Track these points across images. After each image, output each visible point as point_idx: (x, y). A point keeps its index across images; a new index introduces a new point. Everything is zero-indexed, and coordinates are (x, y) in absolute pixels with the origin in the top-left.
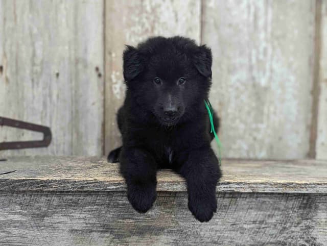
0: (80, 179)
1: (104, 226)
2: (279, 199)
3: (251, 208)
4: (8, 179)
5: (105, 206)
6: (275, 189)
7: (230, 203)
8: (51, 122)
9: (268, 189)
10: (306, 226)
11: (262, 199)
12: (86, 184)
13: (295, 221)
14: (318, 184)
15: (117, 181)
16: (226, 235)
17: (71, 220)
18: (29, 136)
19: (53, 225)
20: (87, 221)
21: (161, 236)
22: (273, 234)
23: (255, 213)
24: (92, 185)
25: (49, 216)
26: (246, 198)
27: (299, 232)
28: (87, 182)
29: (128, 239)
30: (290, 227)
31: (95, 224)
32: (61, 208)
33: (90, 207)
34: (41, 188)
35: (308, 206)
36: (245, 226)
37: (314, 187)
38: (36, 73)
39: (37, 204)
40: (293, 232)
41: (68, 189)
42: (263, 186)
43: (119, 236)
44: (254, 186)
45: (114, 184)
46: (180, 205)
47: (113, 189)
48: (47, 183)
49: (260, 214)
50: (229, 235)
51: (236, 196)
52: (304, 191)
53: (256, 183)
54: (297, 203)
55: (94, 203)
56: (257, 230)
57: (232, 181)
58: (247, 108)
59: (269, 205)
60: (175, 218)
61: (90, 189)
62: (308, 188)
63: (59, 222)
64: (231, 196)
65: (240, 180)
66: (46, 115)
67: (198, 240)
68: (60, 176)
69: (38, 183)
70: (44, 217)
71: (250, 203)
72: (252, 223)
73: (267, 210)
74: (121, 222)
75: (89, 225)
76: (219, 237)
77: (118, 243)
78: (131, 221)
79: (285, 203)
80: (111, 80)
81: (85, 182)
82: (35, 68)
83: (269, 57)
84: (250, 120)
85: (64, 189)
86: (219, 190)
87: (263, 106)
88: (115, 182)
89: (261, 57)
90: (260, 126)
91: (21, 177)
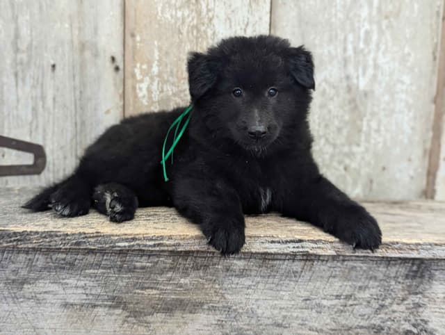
0: (74, 231)
1: (114, 299)
2: (376, 264)
3: (334, 277)
5: (116, 269)
7: (303, 269)
8: (44, 139)
10: (414, 304)
11: (351, 264)
12: (84, 238)
13: (399, 296)
14: (436, 245)
15: (131, 235)
16: (295, 315)
17: (64, 289)
18: (12, 158)
19: (38, 296)
20: (88, 292)
21: (198, 314)
22: (364, 315)
23: (340, 284)
24: (92, 240)
25: (31, 282)
26: (327, 261)
27: (403, 312)
28: (86, 236)
29: (149, 318)
30: (391, 304)
31: (99, 295)
32: (48, 272)
33: (92, 271)
34: (15, 243)
35: (419, 275)
36: (325, 302)
37: (430, 249)
38: (21, 63)
39: (13, 266)
40: (394, 312)
41: (56, 245)
43: (136, 313)
44: (339, 245)
45: (126, 240)
46: (228, 270)
47: (125, 247)
48: (24, 236)
49: (346, 286)
50: (300, 315)
51: (313, 258)
52: (414, 255)
54: (403, 270)
55: (98, 266)
56: (342, 308)
57: (306, 238)
58: (336, 123)
59: (361, 273)
60: (220, 289)
61: (89, 247)
62: (420, 250)
63: (46, 292)
64: (305, 258)
66: (37, 127)
67: (253, 321)
68: (45, 225)
69: (9, 236)
70: (23, 283)
71: (332, 269)
72: (334, 298)
73: (357, 279)
74: (139, 294)
75: (91, 297)
76: (285, 317)
77: (134, 324)
78: (155, 292)
79: (384, 270)
80: (134, 76)
81: (83, 236)
82: (19, 56)
83: (373, 46)
84: (341, 140)
85: (50, 246)
86: (286, 251)
87: (362, 120)
88: (126, 237)
89: (362, 45)
90: (355, 149)
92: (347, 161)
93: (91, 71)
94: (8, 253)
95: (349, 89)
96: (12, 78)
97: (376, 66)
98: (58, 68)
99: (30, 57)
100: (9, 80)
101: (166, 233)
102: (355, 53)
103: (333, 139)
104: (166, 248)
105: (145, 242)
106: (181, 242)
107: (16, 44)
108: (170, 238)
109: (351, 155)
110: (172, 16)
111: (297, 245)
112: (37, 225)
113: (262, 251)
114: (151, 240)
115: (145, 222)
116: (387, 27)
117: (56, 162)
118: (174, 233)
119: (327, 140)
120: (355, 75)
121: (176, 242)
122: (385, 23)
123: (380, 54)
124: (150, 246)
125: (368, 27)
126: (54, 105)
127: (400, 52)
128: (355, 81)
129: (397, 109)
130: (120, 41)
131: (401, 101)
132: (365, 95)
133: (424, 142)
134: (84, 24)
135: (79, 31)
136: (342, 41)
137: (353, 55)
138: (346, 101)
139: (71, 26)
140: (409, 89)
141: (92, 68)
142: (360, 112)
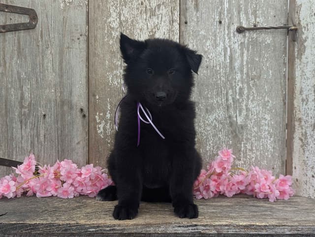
0: (64, 223)
6: (237, 230)
9: (231, 230)
12: (69, 227)
14: (277, 226)
15: (96, 224)
24: (74, 228)
28: (70, 225)
34: (30, 231)
37: (273, 229)
38: (24, 115)
41: (53, 231)
42: (226, 228)
44: (219, 227)
47: (93, 231)
48: (35, 227)
51: (205, 235)
52: (264, 232)
53: (221, 225)
57: (199, 224)
61: (72, 232)
62: (268, 230)
65: (207, 222)
68: (47, 220)
69: (27, 226)
80: (95, 120)
81: (69, 225)
82: (23, 110)
83: (245, 97)
85: (50, 232)
86: (187, 232)
87: (240, 144)
88: (94, 225)
89: (238, 97)
91: (12, 221)
93: (68, 118)
95: (231, 124)
96: (19, 123)
97: (248, 109)
98: (47, 117)
99: (30, 110)
100: (16, 125)
101: (117, 222)
102: (234, 102)
104: (117, 232)
105: (104, 228)
106: (126, 228)
107: (22, 102)
108: (119, 226)
110: (118, 83)
111: (195, 228)
112: (42, 220)
113: (173, 232)
114: (108, 227)
115: (104, 216)
116: (253, 85)
118: (121, 222)
120: (234, 116)
121: (123, 228)
123: (250, 100)
124: (108, 230)
125: (241, 85)
126: (45, 140)
127: (262, 100)
128: (235, 119)
129: (263, 136)
130: (86, 99)
131: (265, 130)
132: (242, 128)
133: (282, 156)
134: (64, 89)
135: (61, 94)
136: (225, 95)
137: (232, 103)
138: (230, 132)
139: (56, 90)
140: (270, 123)
141: (68, 116)
142: (239, 138)
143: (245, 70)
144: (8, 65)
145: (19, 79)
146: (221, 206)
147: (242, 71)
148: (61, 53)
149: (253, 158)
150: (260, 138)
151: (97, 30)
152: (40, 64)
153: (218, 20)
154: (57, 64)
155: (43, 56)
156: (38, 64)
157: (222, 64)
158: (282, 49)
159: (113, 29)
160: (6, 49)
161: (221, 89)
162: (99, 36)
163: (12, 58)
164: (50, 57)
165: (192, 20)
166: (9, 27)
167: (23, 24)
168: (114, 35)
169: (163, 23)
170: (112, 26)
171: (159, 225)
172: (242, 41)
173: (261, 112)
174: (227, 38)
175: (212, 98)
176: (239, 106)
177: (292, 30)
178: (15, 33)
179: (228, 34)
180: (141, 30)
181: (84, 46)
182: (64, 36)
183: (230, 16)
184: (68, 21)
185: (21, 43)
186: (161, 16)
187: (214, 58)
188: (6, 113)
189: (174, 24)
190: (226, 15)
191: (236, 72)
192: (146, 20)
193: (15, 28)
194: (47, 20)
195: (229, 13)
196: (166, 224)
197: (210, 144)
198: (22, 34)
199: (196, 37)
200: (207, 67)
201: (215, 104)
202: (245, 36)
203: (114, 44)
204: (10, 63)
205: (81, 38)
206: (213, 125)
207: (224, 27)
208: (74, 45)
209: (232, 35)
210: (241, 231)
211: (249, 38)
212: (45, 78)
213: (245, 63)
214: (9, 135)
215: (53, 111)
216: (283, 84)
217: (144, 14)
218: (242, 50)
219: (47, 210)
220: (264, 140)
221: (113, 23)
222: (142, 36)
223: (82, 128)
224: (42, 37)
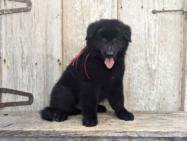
0: (46, 130)
4: (9, 131)
6: (150, 135)
8: (33, 91)
9: (147, 135)
12: (50, 133)
15: (66, 131)
18: (21, 99)
24: (53, 133)
26: (137, 138)
28: (50, 132)
34: (26, 135)
37: (172, 134)
38: (24, 63)
41: (40, 135)
42: (144, 133)
44: (139, 133)
45: (64, 133)
47: (64, 135)
48: (29, 133)
51: (132, 137)
53: (140, 132)
57: (127, 131)
61: (51, 136)
62: (168, 134)
64: (128, 137)
65: (132, 130)
66: (30, 87)
68: (36, 128)
69: (24, 132)
82: (23, 60)
84: (146, 88)
85: (38, 136)
86: (120, 136)
87: (154, 81)
88: (64, 132)
89: (153, 53)
90: (152, 92)
91: (15, 129)
92: (149, 97)
93: (50, 65)
94: (23, 138)
95: (149, 69)
96: (21, 68)
97: (158, 60)
98: (38, 64)
99: (27, 61)
100: (19, 69)
101: (78, 130)
102: (150, 55)
103: (143, 88)
104: (78, 136)
105: (71, 134)
106: (83, 133)
107: (23, 55)
108: (80, 132)
109: (150, 94)
110: (80, 44)
111: (124, 133)
112: (33, 128)
113: (112, 136)
114: (73, 133)
115: (71, 126)
116: (162, 45)
117: (37, 100)
118: (81, 130)
119: (141, 88)
120: (150, 64)
121: (82, 133)
122: (161, 44)
123: (160, 55)
124: (73, 135)
125: (155, 46)
126: (36, 78)
127: (168, 55)
128: (151, 66)
129: (167, 76)
130: (61, 54)
131: (169, 73)
132: (155, 71)
133: (179, 88)
134: (48, 48)
135: (46, 51)
136: (145, 51)
137: (149, 56)
138: (148, 74)
139: (43, 49)
140: (172, 68)
141: (51, 64)
142: (153, 77)
143: (157, 37)
144: (14, 33)
145: (21, 41)
146: (141, 119)
147: (155, 37)
148: (46, 26)
149: (161, 89)
150: (166, 77)
151: (67, 12)
152: (33, 33)
153: (141, 6)
154: (44, 33)
155: (35, 28)
156: (32, 33)
157: (143, 33)
158: (180, 23)
159: (77, 11)
160: (13, 23)
161: (142, 48)
162: (69, 16)
163: (16, 29)
164: (39, 28)
165: (125, 6)
166: (15, 10)
167: (23, 8)
168: (78, 15)
169: (107, 7)
170: (77, 10)
171: (103, 132)
172: (156, 19)
173: (166, 62)
174: (146, 17)
175: (137, 53)
176: (153, 58)
177: (185, 12)
178: (18, 14)
179: (147, 14)
180: (94, 12)
181: (60, 21)
182: (47, 16)
183: (148, 3)
184: (50, 7)
185: (22, 20)
186: (106, 3)
187: (138, 29)
188: (13, 63)
189: (114, 8)
190: (146, 3)
191: (151, 38)
192: (97, 6)
193: (18, 11)
194: (38, 6)
195: (148, 2)
196: (108, 131)
197: (136, 81)
198: (22, 14)
199: (128, 16)
200: (134, 35)
201: (139, 57)
202: (157, 16)
203: (78, 21)
204: (15, 32)
205: (58, 17)
206: (138, 69)
207: (145, 10)
208: (54, 21)
209: (149, 15)
210: (152, 135)
211: (160, 17)
212: (37, 41)
213: (157, 32)
214: (15, 75)
215: (41, 61)
216: (180, 45)
217: (96, 2)
218: (155, 24)
219: (37, 122)
220: (168, 78)
221: (78, 8)
222: (95, 16)
223: (59, 71)
224: (34, 16)
